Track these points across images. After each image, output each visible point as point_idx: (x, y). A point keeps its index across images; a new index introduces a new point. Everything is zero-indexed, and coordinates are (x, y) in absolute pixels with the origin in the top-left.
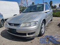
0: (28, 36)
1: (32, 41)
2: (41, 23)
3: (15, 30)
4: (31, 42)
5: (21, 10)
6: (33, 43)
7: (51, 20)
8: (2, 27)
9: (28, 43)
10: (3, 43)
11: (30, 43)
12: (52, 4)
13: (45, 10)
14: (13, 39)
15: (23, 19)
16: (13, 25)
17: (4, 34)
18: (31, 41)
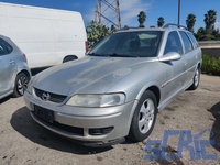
0: (88, 137)
1: (102, 155)
2: (138, 97)
3: (52, 112)
4: (99, 159)
5: (95, 40)
6: (104, 160)
7: (192, 88)
8: (20, 95)
9: (88, 160)
10: (13, 149)
11: (96, 161)
12: (213, 22)
13: (164, 54)
14: (45, 139)
15: (80, 81)
16: (49, 96)
17: (21, 123)
18: (98, 155)
